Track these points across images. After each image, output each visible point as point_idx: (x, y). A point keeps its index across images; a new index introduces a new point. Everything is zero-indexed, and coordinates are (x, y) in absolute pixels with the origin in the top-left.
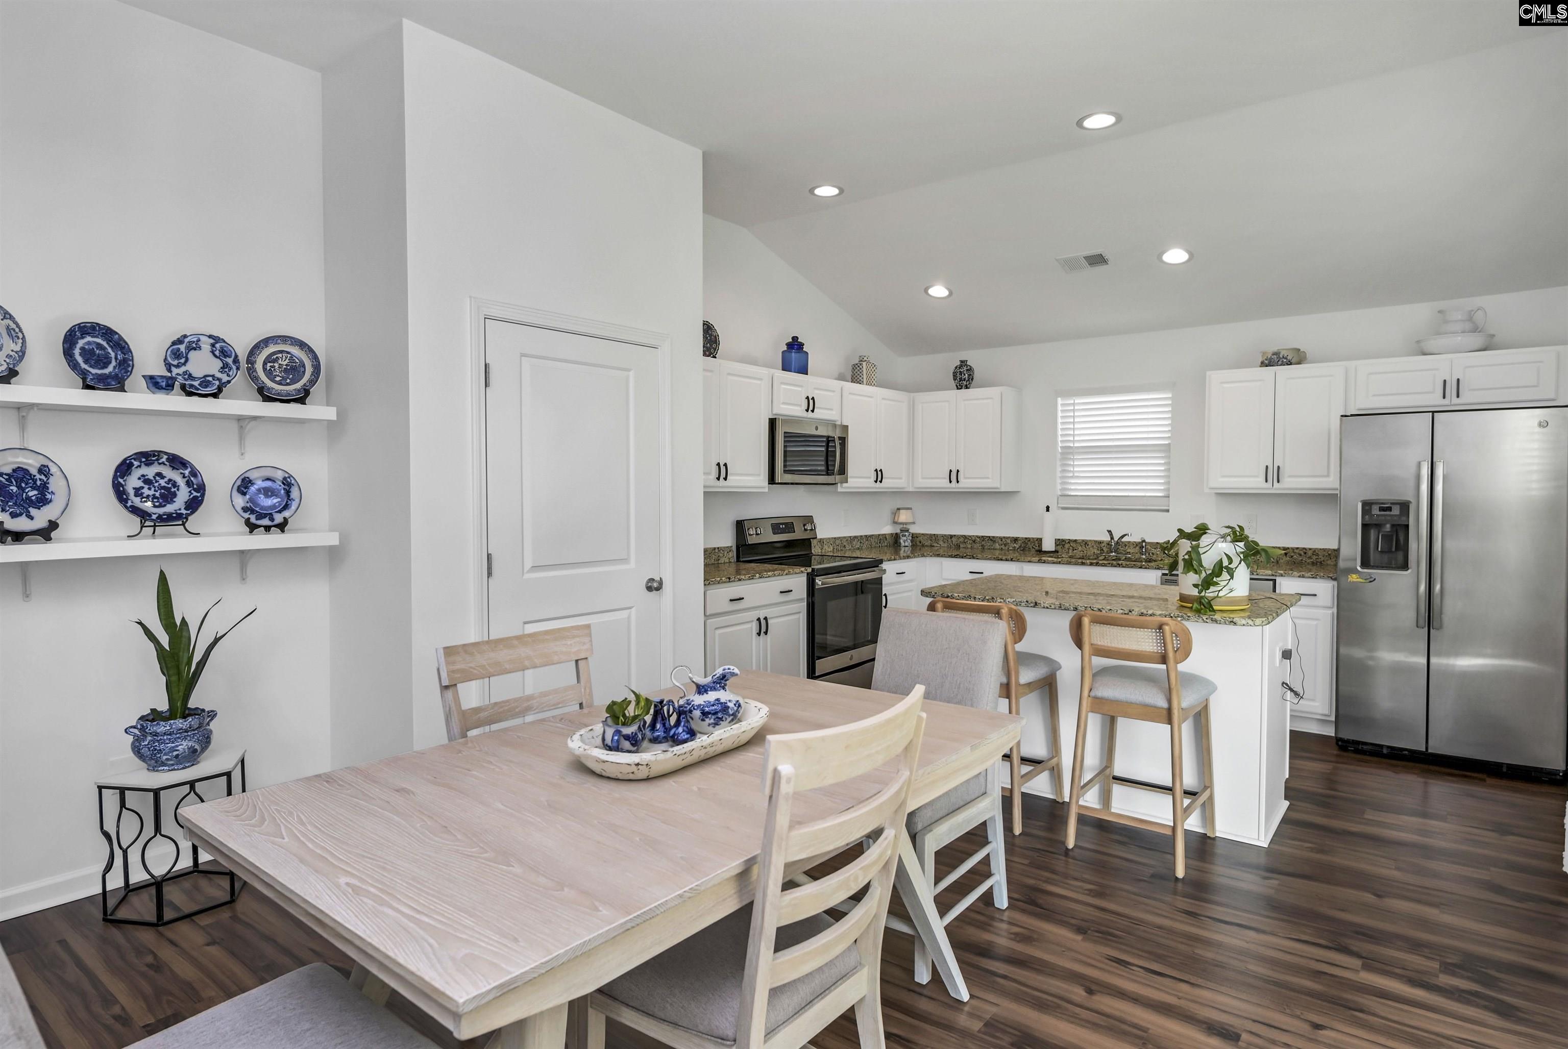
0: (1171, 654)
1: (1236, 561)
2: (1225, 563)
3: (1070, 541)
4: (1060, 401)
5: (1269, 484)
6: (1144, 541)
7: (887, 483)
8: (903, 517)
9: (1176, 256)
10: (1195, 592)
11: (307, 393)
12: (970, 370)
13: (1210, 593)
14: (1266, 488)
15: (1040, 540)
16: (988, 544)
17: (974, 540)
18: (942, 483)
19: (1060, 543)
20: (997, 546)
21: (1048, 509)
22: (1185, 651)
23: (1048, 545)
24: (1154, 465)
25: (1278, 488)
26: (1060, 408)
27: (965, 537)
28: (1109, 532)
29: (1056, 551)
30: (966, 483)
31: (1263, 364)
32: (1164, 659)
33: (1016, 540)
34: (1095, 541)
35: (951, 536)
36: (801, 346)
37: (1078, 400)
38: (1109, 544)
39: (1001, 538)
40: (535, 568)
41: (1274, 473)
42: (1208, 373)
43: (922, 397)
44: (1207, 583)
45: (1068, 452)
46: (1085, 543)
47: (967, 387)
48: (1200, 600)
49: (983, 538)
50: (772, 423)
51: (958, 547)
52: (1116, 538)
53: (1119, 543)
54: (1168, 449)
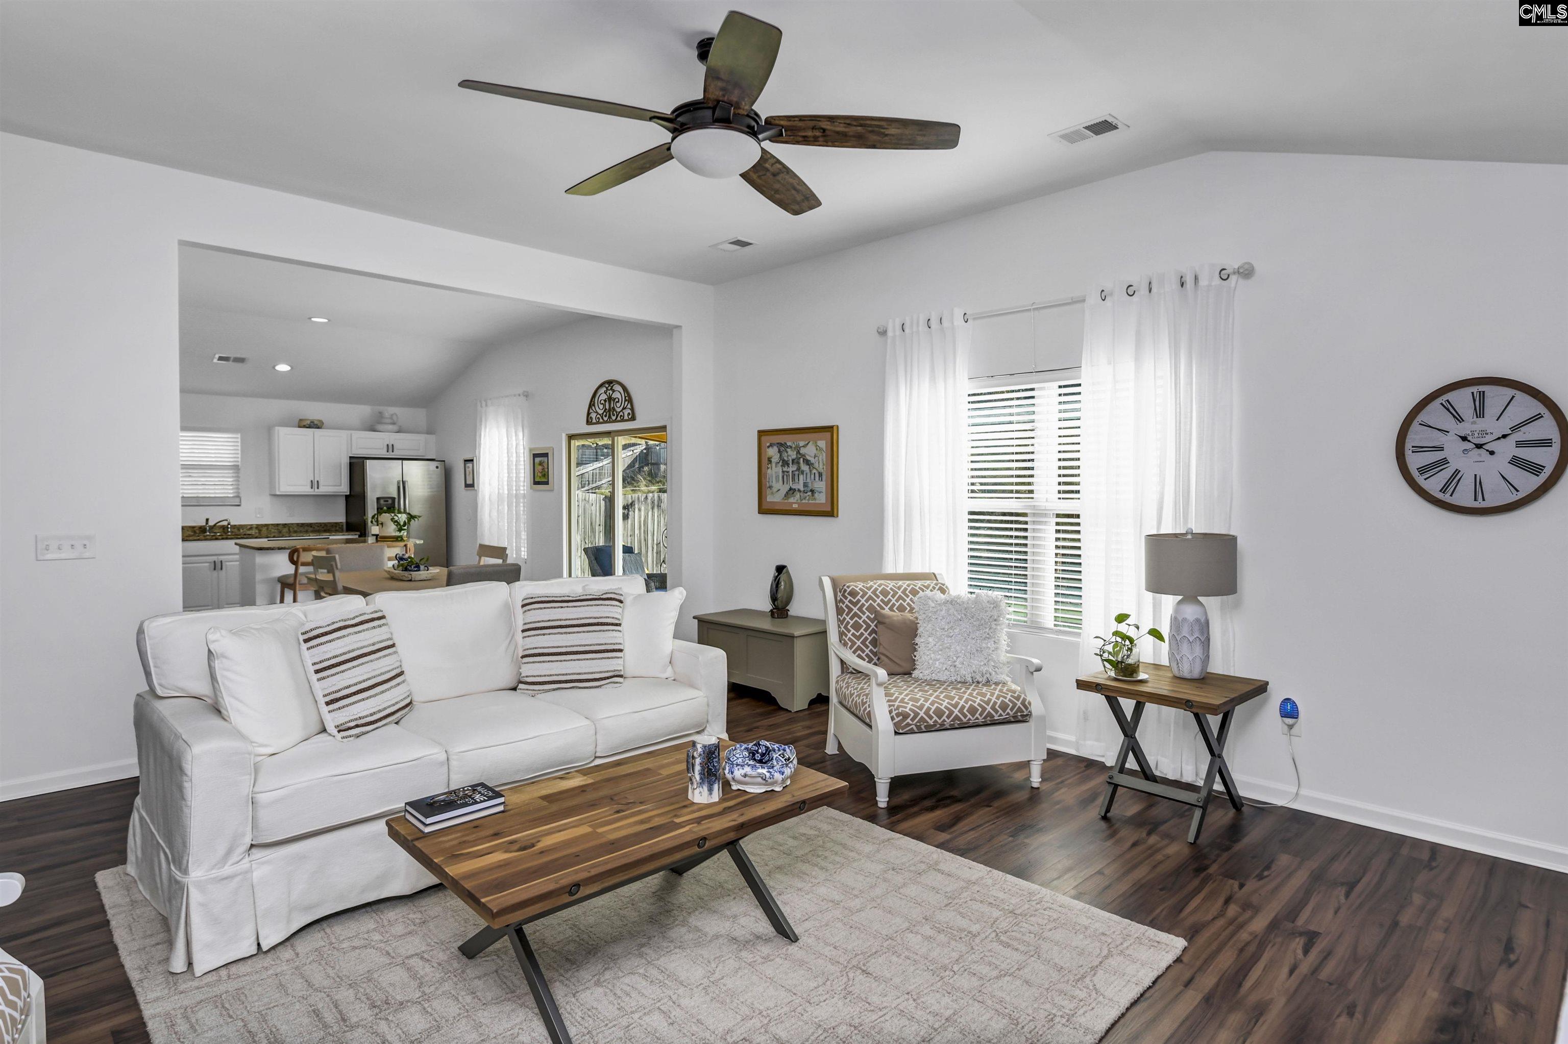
5: (313, 490)
9: (283, 368)
14: (311, 492)
24: (229, 475)
25: (317, 492)
28: (207, 520)
34: (190, 527)
41: (315, 484)
42: (276, 428)
52: (211, 523)
53: (212, 528)
54: (236, 468)
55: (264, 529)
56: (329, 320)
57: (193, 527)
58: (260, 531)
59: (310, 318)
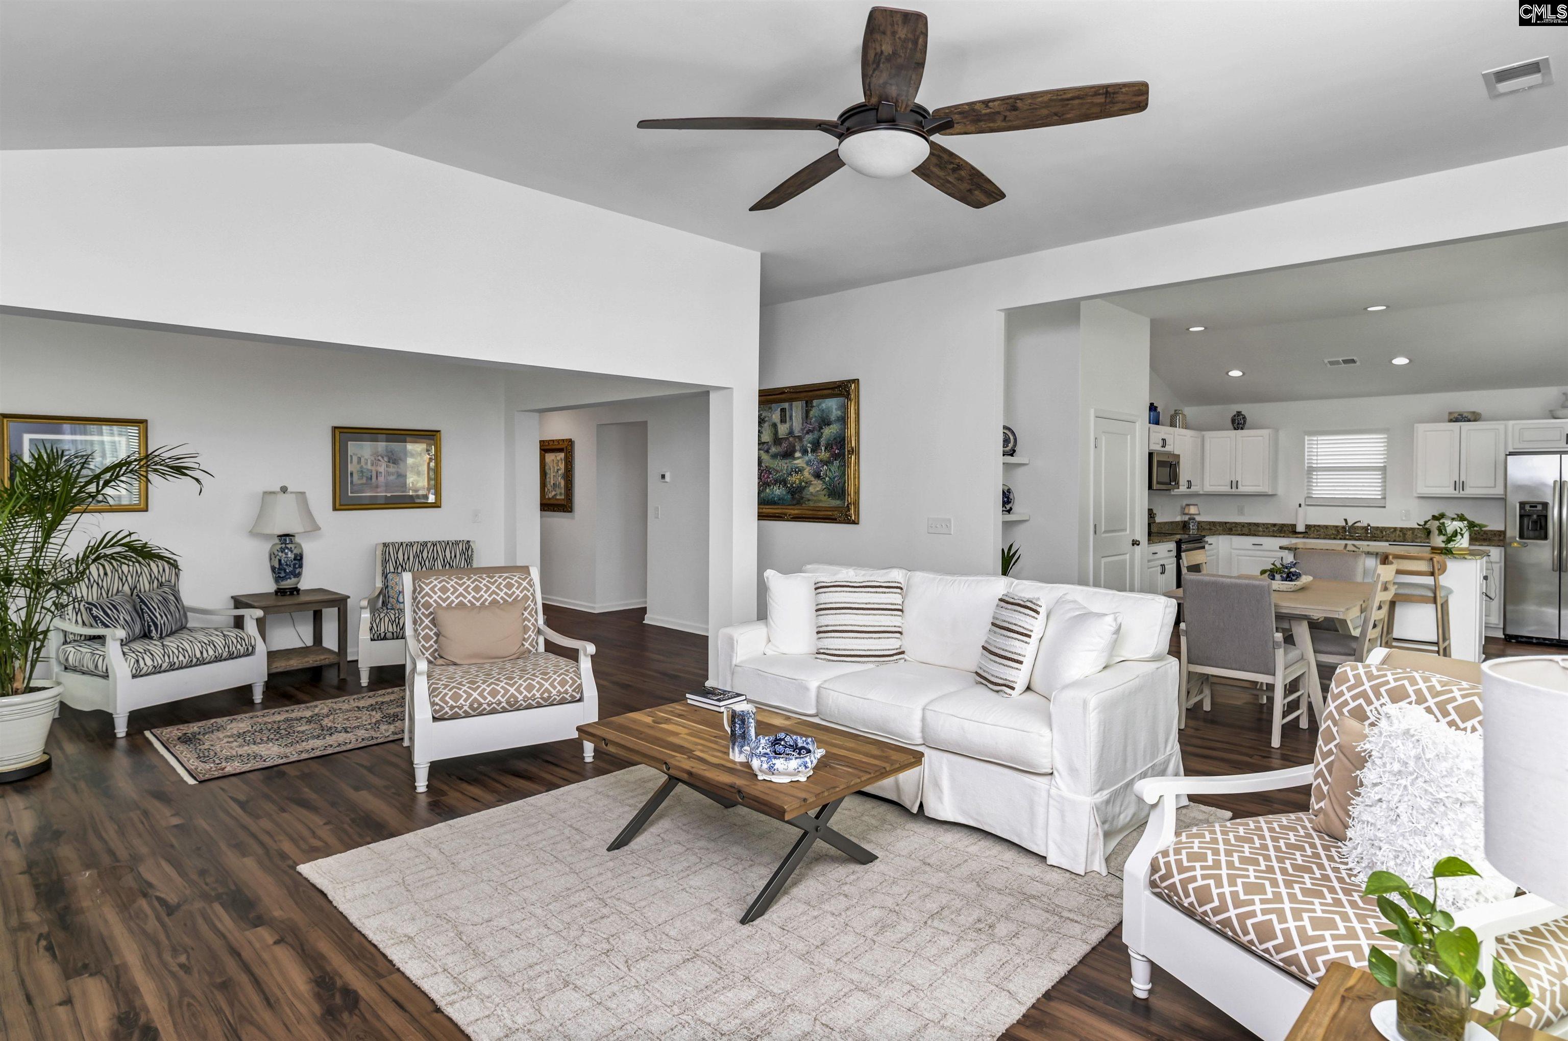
0: (1436, 571)
1: (1464, 530)
2: (1459, 530)
3: (1315, 526)
4: (1306, 438)
5: (1457, 492)
6: (1369, 525)
7: (1193, 489)
8: (1193, 510)
9: (1400, 361)
10: (1443, 545)
11: (1014, 451)
12: (1244, 418)
13: (1449, 546)
14: (1456, 494)
15: (1294, 526)
16: (1253, 528)
17: (1243, 525)
18: (1226, 489)
19: (1308, 527)
20: (1261, 529)
21: (1300, 505)
22: (1443, 569)
23: (1301, 528)
24: (1376, 477)
25: (1462, 494)
26: (1306, 442)
27: (1236, 523)
28: (1346, 520)
29: (1306, 532)
30: (1242, 489)
31: (1451, 421)
32: (1432, 574)
33: (1275, 525)
34: (1334, 526)
35: (1226, 523)
36: (1156, 408)
37: (1320, 438)
38: (1344, 528)
39: (1264, 524)
40: (1106, 532)
41: (1459, 485)
42: (1416, 425)
43: (1208, 434)
44: (1449, 540)
45: (1311, 470)
46: (1326, 527)
47: (1242, 429)
48: (1446, 549)
49: (1250, 524)
50: (1151, 455)
51: (1231, 530)
52: (1350, 524)
53: (1351, 527)
54: (1384, 469)
55: (1410, 533)
56: (1388, 307)
57: (1337, 527)
58: (1404, 535)
59: (1366, 309)
